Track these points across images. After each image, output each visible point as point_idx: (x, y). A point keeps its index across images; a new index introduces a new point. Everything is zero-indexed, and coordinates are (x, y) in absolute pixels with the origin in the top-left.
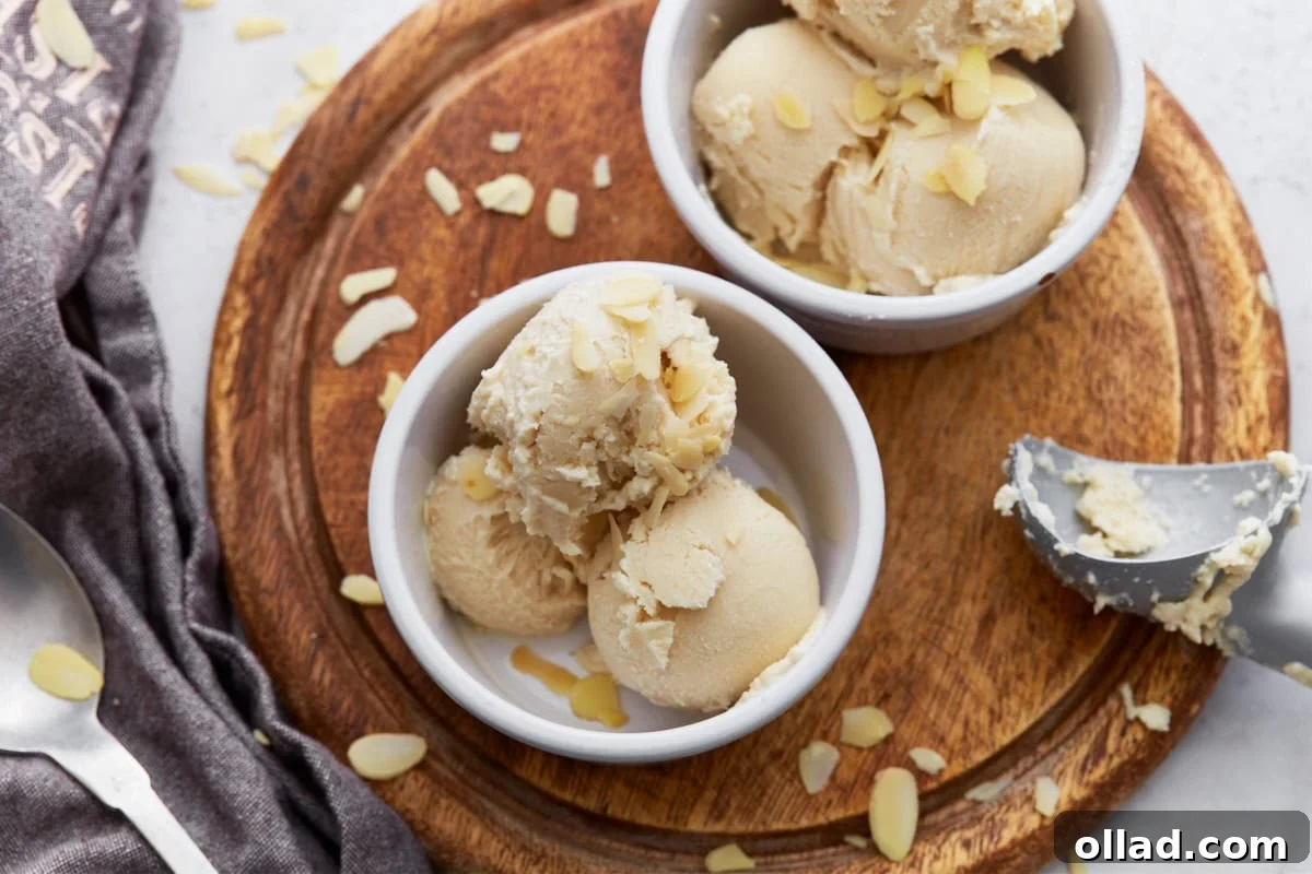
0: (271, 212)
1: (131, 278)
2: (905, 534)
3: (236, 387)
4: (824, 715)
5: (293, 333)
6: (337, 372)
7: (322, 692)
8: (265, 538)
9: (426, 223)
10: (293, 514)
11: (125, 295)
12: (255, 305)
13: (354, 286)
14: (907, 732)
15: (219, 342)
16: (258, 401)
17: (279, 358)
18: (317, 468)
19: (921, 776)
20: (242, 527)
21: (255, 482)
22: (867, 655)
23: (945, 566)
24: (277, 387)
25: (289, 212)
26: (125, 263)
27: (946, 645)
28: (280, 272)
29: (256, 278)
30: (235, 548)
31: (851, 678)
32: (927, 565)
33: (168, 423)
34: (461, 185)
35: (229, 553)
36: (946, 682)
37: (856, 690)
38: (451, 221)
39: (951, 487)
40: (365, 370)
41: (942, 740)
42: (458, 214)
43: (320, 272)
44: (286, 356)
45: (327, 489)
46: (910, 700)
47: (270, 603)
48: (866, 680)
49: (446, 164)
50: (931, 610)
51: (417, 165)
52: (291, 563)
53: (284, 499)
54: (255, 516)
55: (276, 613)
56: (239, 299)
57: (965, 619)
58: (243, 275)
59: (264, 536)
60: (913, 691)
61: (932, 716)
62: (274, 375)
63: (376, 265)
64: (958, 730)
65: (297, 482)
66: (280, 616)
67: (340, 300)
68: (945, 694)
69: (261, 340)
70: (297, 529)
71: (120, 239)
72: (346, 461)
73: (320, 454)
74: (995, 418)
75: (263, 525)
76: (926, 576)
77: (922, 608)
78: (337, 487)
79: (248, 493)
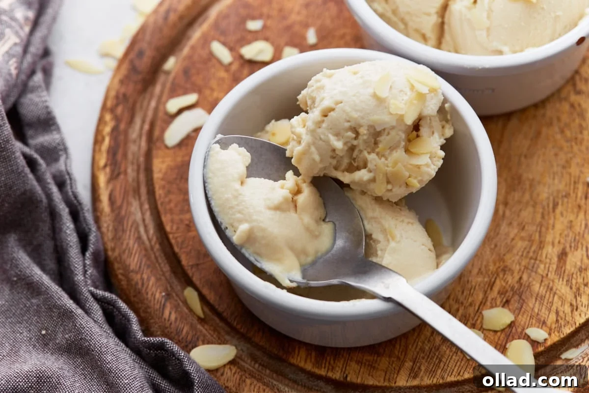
0: (124, 71)
1: (44, 104)
2: (508, 213)
3: (109, 163)
4: (472, 315)
5: (140, 136)
6: (167, 151)
7: (171, 324)
8: (131, 242)
9: (213, 70)
10: (146, 231)
11: (42, 114)
12: (117, 119)
13: (173, 105)
14: (523, 319)
15: (98, 140)
16: (122, 169)
17: (133, 148)
18: (159, 203)
19: (534, 343)
20: (117, 238)
21: (123, 212)
22: (493, 280)
23: (535, 228)
24: (133, 163)
25: (133, 69)
26: (40, 97)
27: (540, 271)
28: (131, 101)
29: (117, 105)
30: (113, 250)
31: (485, 292)
32: (523, 228)
33: (71, 179)
34: (231, 49)
35: (110, 253)
36: (543, 291)
37: (489, 299)
38: (227, 68)
39: (531, 186)
40: (183, 148)
41: (544, 323)
42: (230, 64)
43: (153, 104)
44: (136, 147)
45: (166, 213)
46: (522, 302)
47: (136, 278)
48: (494, 294)
49: (222, 39)
50: (528, 252)
51: (206, 41)
52: (147, 256)
53: (141, 223)
54: (124, 231)
55: (140, 284)
56: (108, 117)
57: (548, 256)
58: (109, 104)
59: (130, 241)
60: (523, 297)
61: (536, 310)
62: (130, 156)
63: (186, 92)
64: (553, 317)
65: (148, 215)
66: (143, 284)
67: (166, 113)
68: (543, 298)
69: (122, 137)
70: (150, 240)
71: (37, 84)
72: (175, 198)
73: (160, 195)
74: (553, 147)
75: (130, 236)
76: (523, 234)
77: (523, 252)
78: (171, 211)
79: (119, 220)
